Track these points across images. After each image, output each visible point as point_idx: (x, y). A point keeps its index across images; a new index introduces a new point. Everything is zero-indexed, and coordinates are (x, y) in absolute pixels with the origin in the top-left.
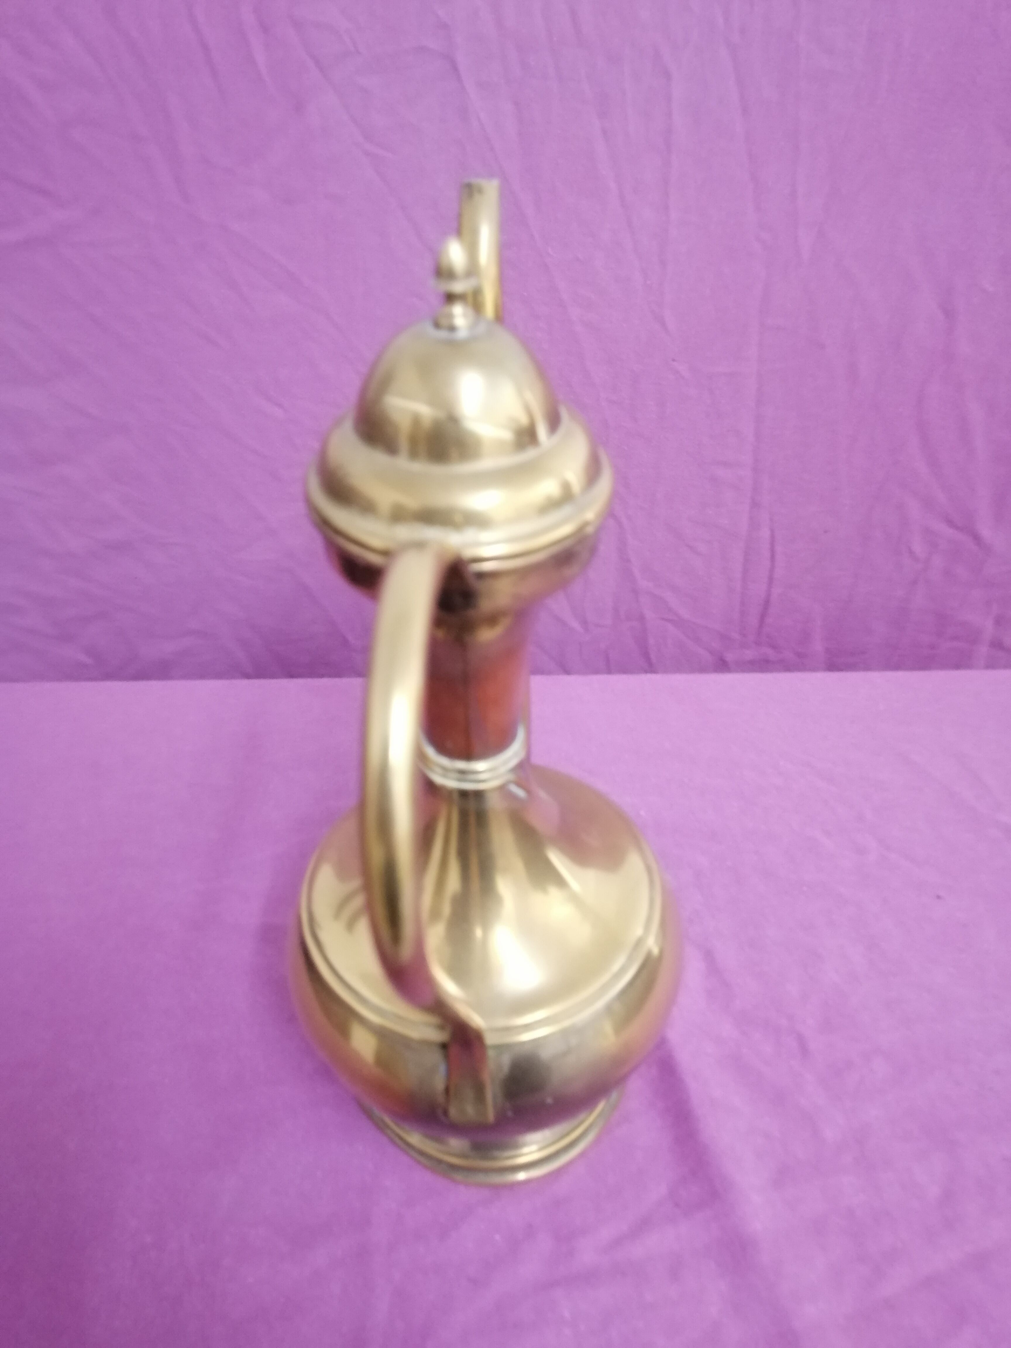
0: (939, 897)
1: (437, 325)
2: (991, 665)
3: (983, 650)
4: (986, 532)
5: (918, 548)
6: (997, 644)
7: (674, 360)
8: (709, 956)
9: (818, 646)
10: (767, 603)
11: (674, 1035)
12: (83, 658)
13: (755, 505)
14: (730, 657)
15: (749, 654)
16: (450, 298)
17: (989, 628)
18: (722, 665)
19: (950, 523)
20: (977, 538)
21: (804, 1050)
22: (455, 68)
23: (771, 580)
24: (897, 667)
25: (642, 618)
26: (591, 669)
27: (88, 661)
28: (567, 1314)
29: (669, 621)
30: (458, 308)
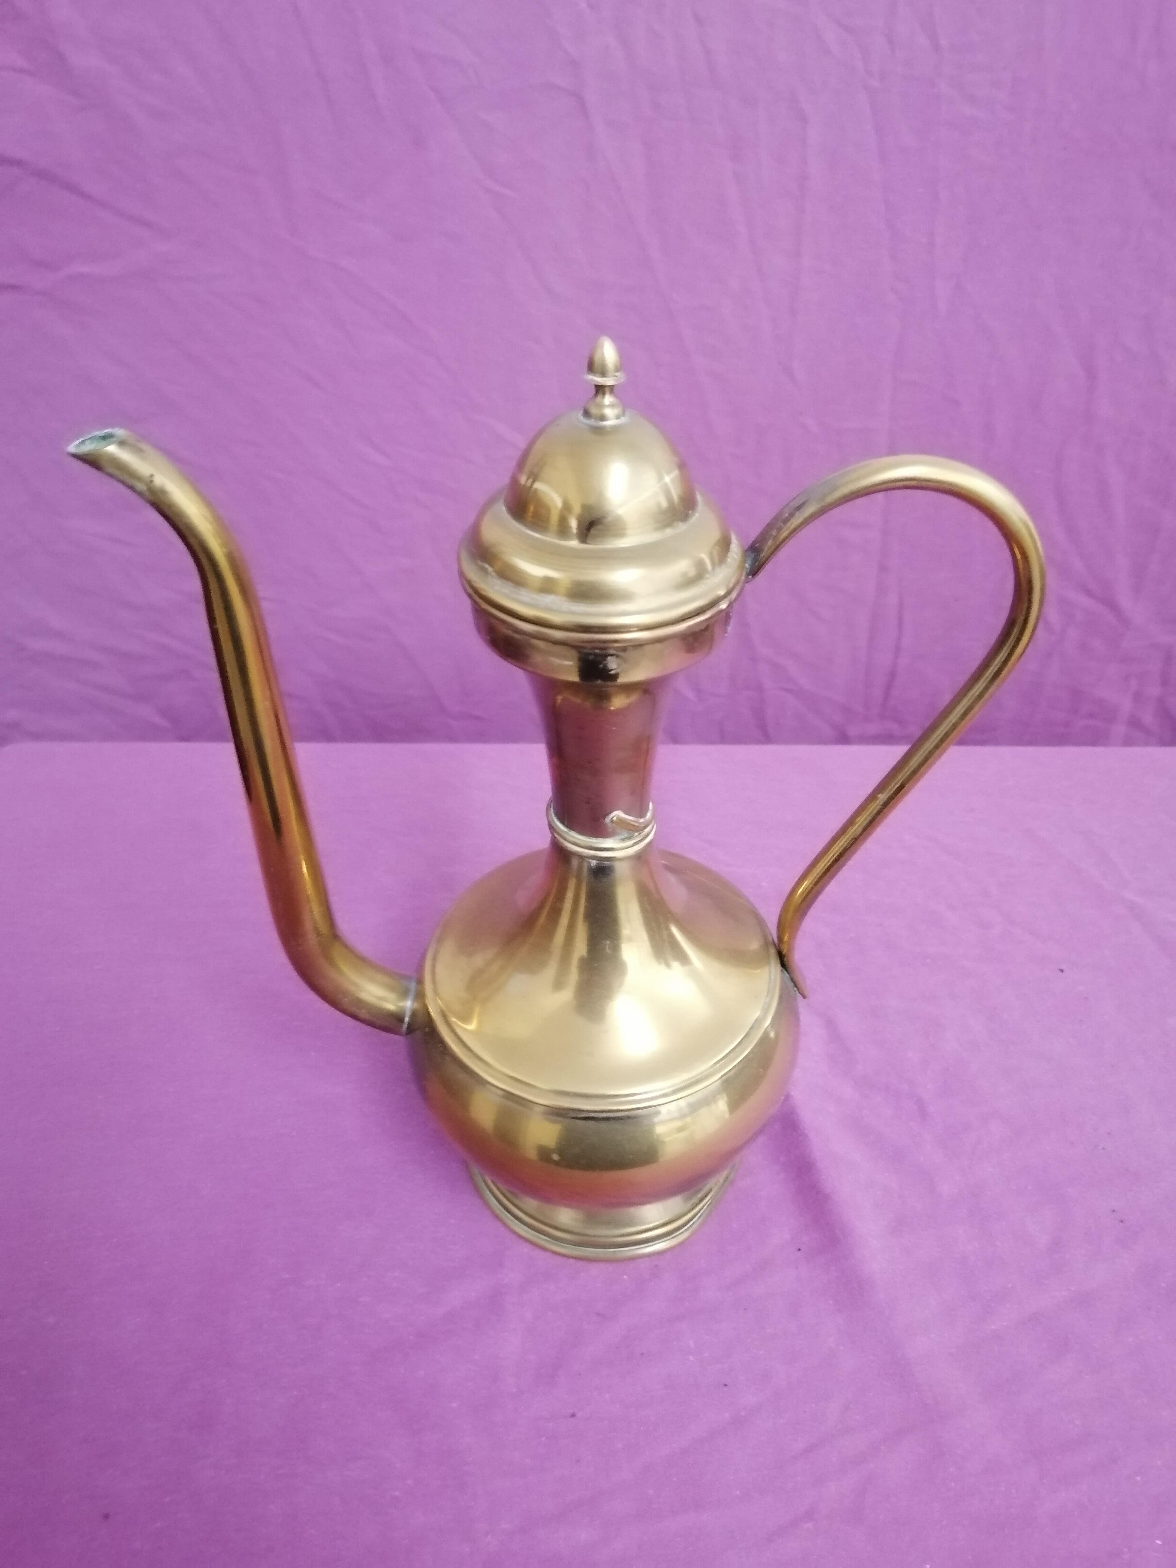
0: (1062, 971)
1: (587, 413)
2: (1128, 742)
3: (1120, 729)
4: (1125, 601)
6: (1135, 723)
7: (802, 415)
8: (830, 1024)
10: (892, 675)
11: (798, 1095)
12: (158, 720)
13: (883, 568)
14: (852, 731)
15: (873, 728)
16: (600, 389)
17: (1126, 705)
18: (843, 739)
19: (1089, 593)
20: (1113, 606)
21: (923, 1113)
23: (898, 649)
24: (1031, 743)
25: (760, 688)
26: (703, 739)
27: (164, 723)
28: (691, 1344)
29: (789, 691)
30: (608, 399)
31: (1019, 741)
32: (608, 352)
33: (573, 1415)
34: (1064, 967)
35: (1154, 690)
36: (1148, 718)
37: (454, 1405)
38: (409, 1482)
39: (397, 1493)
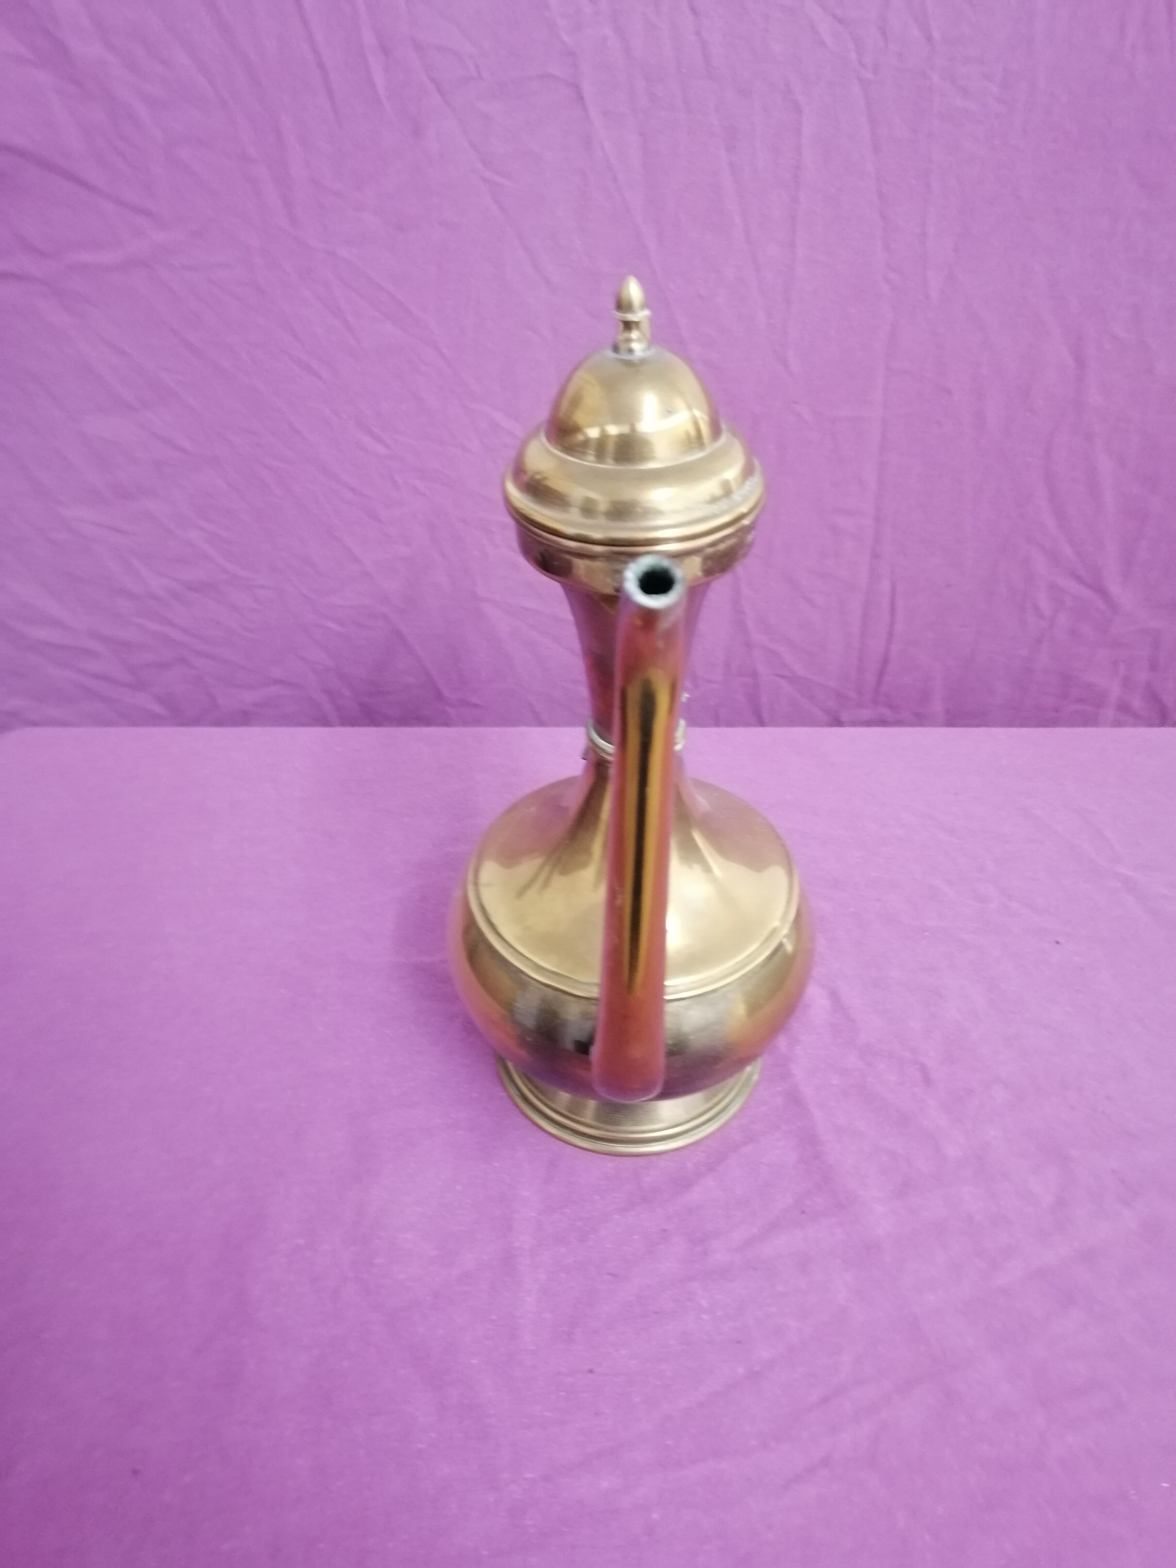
0: (1058, 943)
2: (1118, 723)
3: (1109, 713)
4: (1114, 588)
5: (1045, 604)
6: (1124, 708)
7: (796, 403)
8: (834, 995)
9: (937, 707)
10: (885, 661)
13: (876, 556)
14: (845, 716)
17: (1115, 690)
18: (837, 722)
19: (1079, 579)
20: (1102, 592)
21: (927, 1080)
22: (581, 98)
23: (890, 635)
24: (1022, 725)
25: (755, 674)
28: (704, 1303)
29: (783, 677)
30: (634, 335)
31: (1010, 724)
32: (634, 291)
33: (591, 1371)
34: (1059, 939)
35: (1143, 676)
36: (1137, 703)
37: (474, 1362)
38: (433, 1435)
39: (421, 1446)
